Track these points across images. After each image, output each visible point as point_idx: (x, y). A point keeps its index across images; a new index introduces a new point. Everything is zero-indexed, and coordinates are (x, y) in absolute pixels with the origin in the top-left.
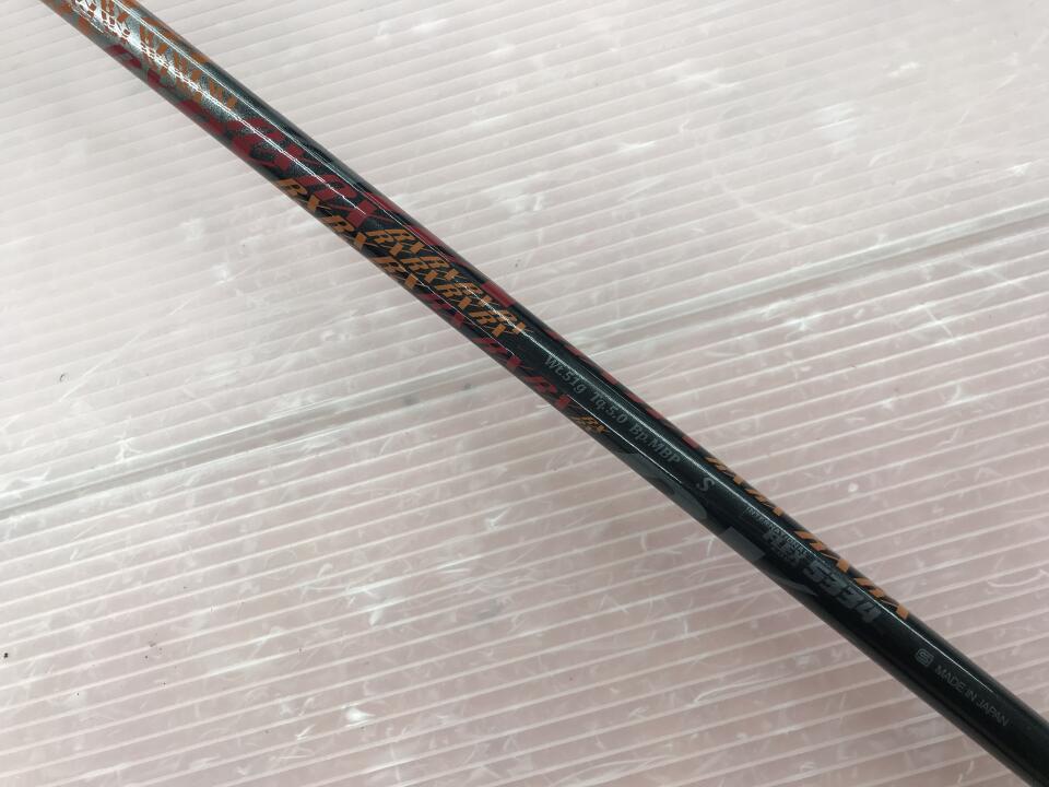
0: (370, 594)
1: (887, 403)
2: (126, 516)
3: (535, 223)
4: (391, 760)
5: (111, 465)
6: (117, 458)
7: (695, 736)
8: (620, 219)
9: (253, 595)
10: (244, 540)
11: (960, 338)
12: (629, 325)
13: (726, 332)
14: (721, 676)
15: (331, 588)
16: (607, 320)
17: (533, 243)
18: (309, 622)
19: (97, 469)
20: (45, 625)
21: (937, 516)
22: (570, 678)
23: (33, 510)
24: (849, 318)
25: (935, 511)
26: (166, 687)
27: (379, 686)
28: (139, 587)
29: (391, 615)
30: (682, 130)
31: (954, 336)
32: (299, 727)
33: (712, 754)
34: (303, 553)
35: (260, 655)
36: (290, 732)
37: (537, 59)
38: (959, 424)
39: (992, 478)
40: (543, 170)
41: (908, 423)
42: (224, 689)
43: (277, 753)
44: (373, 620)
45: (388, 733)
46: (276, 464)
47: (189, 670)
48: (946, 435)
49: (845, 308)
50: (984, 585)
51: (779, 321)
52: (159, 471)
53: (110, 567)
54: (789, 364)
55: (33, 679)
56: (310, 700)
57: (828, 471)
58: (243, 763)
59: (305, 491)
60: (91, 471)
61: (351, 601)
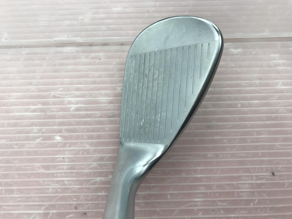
0: (73, 101)
1: (257, 82)
4: (65, 155)
6: (2, 39)
7: (168, 171)
9: (34, 92)
10: (36, 75)
15: (61, 96)
17: (155, 6)
18: (50, 105)
21: (264, 121)
24: (250, 54)
27: (68, 130)
31: (283, 67)
32: (38, 137)
35: (32, 112)
36: (35, 138)
38: (278, 94)
41: (262, 90)
42: (17, 119)
43: (28, 144)
45: (67, 146)
46: (54, 54)
47: (7, 111)
48: (273, 96)
49: (250, 50)
50: (274, 145)
54: (228, 62)
57: (232, 98)
58: (16, 145)
61: (66, 102)
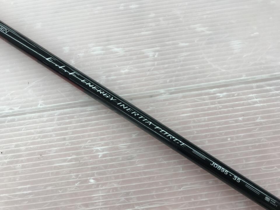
0: (100, 150)
1: (240, 118)
2: (39, 121)
3: (155, 60)
4: (99, 194)
5: (36, 107)
6: (38, 106)
7: (180, 198)
8: (177, 62)
9: (69, 146)
10: (68, 131)
11: (261, 104)
12: (176, 89)
13: (201, 95)
14: (189, 183)
15: (90, 147)
16: (171, 87)
17: (153, 65)
18: (82, 155)
19: (33, 108)
20: (13, 146)
21: (250, 149)
22: (149, 178)
23: (14, 116)
24: (233, 96)
25: (250, 148)
26: (43, 167)
27: (99, 174)
28: (39, 140)
29: (104, 156)
30: (196, 42)
31: (260, 104)
32: (76, 182)
33: (184, 203)
34: (84, 137)
35: (69, 162)
36: (74, 183)
37: (161, 19)
38: (259, 126)
39: (266, 141)
40: (159, 47)
41: (245, 124)
42: (58, 169)
43: (70, 188)
44: (100, 156)
45: (100, 187)
46: (80, 113)
47: (50, 163)
48: (255, 129)
49: (233, 93)
50: (260, 169)
51: (215, 94)
52: (49, 110)
53: (33, 134)
54: (216, 105)
55: (9, 160)
56: (81, 175)
57: (223, 134)
58: (60, 189)
59: (86, 121)
60: (31, 108)
61: (95, 151)
